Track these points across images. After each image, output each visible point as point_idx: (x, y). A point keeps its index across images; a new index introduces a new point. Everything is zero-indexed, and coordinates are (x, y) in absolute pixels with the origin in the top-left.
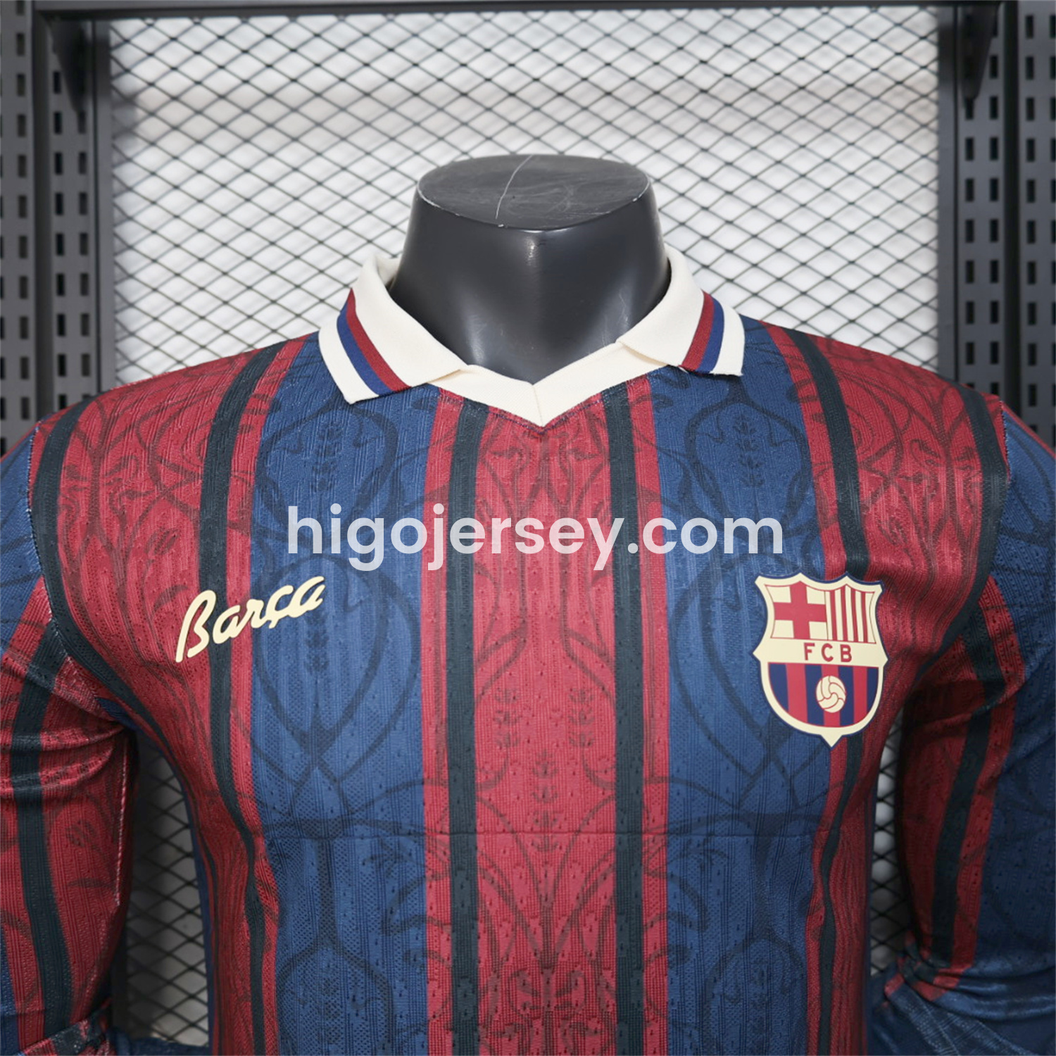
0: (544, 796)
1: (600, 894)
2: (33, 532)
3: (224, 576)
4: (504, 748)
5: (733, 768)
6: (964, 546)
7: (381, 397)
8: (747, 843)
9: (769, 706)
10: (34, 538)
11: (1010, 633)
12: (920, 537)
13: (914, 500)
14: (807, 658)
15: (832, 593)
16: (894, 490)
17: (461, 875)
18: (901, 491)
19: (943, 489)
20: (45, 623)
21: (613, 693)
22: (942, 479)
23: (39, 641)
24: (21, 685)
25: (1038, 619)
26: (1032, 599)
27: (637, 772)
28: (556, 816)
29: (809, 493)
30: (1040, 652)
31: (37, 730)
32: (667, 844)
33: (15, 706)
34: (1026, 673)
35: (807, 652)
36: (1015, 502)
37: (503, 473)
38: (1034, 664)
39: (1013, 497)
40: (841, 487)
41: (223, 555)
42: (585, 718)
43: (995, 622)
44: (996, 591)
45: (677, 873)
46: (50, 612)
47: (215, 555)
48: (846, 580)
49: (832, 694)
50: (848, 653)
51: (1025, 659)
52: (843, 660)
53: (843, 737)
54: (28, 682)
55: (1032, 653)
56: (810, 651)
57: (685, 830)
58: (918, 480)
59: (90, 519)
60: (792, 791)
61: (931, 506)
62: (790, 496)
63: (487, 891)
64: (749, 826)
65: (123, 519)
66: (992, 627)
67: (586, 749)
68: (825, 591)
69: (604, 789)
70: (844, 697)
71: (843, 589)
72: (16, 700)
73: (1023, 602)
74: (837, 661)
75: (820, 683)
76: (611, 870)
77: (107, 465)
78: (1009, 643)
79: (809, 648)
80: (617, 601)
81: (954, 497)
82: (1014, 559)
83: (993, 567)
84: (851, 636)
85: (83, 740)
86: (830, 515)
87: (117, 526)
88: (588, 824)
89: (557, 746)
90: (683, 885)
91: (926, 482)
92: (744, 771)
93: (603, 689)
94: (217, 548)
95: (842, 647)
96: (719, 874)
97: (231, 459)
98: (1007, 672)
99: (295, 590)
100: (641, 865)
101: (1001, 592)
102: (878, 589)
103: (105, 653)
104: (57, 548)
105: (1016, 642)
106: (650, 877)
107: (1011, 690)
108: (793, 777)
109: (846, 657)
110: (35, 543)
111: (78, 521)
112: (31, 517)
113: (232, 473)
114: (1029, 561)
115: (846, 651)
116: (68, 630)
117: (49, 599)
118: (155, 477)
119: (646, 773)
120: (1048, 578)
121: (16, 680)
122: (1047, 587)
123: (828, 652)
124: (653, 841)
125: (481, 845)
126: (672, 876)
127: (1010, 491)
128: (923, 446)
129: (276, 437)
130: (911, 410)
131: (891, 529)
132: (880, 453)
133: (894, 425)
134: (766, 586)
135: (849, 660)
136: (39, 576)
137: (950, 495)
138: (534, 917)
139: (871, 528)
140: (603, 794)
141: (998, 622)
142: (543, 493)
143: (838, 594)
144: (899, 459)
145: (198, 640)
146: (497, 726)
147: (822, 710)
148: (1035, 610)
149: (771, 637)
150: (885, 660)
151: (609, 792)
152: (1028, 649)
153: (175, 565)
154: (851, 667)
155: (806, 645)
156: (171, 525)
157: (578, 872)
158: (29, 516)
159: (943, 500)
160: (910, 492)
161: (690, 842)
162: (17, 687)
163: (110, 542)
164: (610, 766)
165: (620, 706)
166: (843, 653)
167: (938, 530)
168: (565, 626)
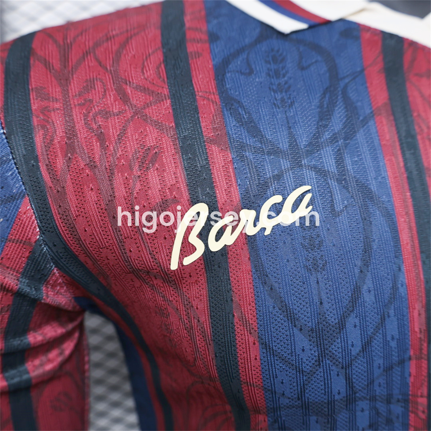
2: (11, 153)
3: (212, 188)
7: (310, 27)
10: (13, 159)
20: (33, 240)
23: (28, 257)
24: (12, 298)
31: (25, 331)
33: (7, 316)
41: (207, 169)
46: (38, 230)
47: (200, 169)
54: (19, 295)
59: (69, 139)
65: (102, 138)
72: (7, 311)
77: (75, 87)
85: (60, 331)
87: (97, 146)
94: (200, 163)
97: (191, 81)
99: (284, 199)
103: (90, 262)
104: (38, 168)
110: (15, 164)
111: (56, 141)
112: (6, 138)
113: (197, 93)
116: (55, 245)
117: (36, 217)
118: (124, 98)
121: (6, 294)
129: (226, 62)
136: (24, 196)
145: (193, 249)
153: (162, 180)
156: (150, 142)
158: (4, 137)
162: (8, 300)
163: (92, 160)
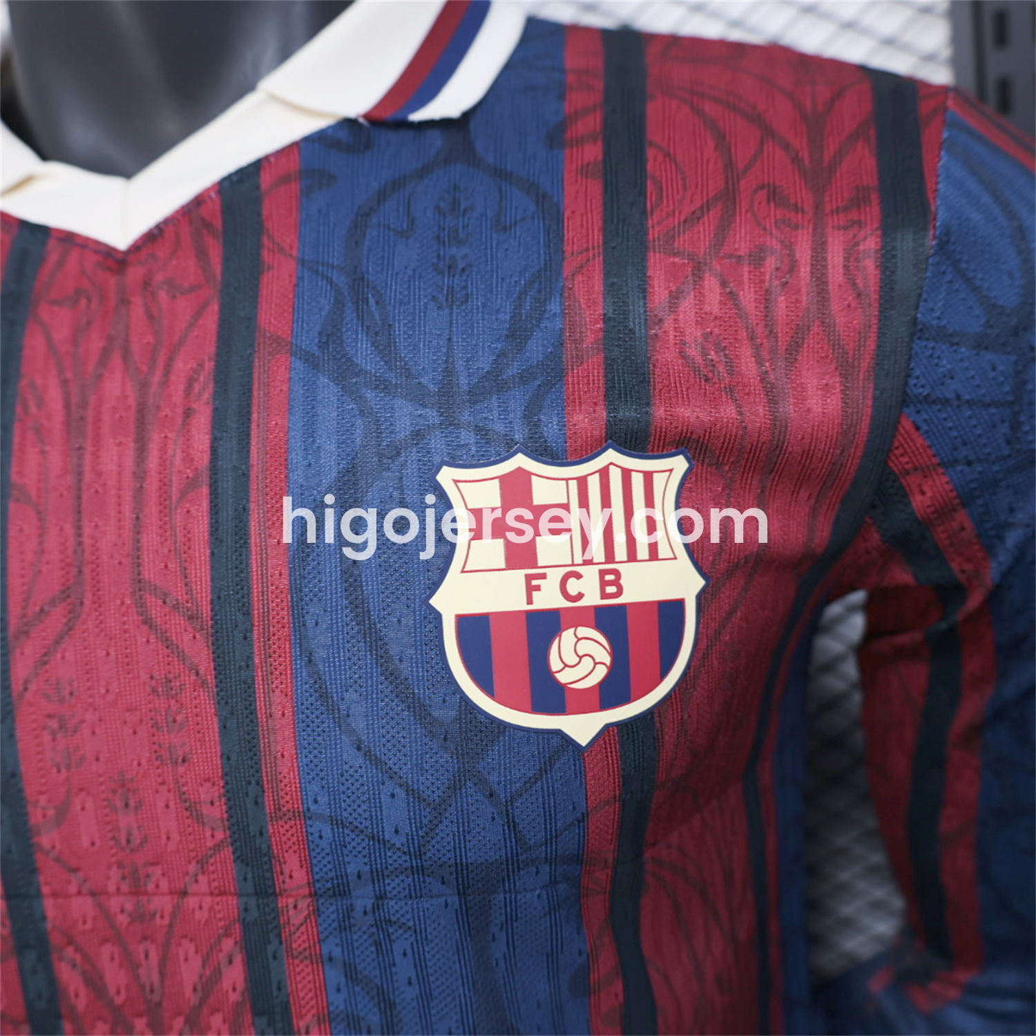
0: (128, 841)
1: (226, 984)
4: (63, 771)
5: (401, 793)
6: (846, 369)
8: (447, 905)
9: (458, 690)
11: (955, 510)
12: (760, 363)
13: (748, 299)
14: (530, 602)
15: (582, 482)
16: (711, 283)
17: (31, 956)
18: (724, 284)
19: (805, 271)
21: (211, 679)
22: (803, 253)
25: (1003, 483)
26: (988, 450)
27: (256, 803)
28: (151, 869)
29: (554, 307)
30: (1013, 538)
32: (317, 912)
34: (993, 572)
35: (531, 589)
36: (949, 277)
37: (61, 333)
38: (1005, 556)
39: (943, 268)
40: (613, 290)
42: (175, 721)
43: (923, 493)
44: (919, 441)
45: (337, 952)
48: (611, 456)
49: (581, 658)
50: (616, 582)
51: (990, 551)
52: (604, 595)
53: (607, 727)
55: (1001, 538)
56: (538, 588)
57: (341, 890)
58: (757, 259)
60: (511, 824)
61: (781, 306)
62: (515, 316)
63: (69, 977)
64: (443, 883)
66: (920, 503)
67: (181, 769)
68: (567, 480)
69: (213, 829)
70: (607, 659)
71: (604, 473)
73: (972, 457)
74: (593, 598)
75: (556, 641)
76: (238, 948)
78: (955, 525)
79: (534, 582)
80: (214, 528)
81: (826, 283)
82: (948, 381)
83: (906, 400)
84: (621, 552)
86: (589, 340)
88: (196, 881)
89: (139, 764)
90: (351, 973)
91: (771, 263)
92: (420, 799)
93: (197, 674)
95: (603, 573)
96: (405, 954)
98: (963, 572)
100: (281, 943)
101: (928, 442)
102: (679, 464)
105: (968, 524)
106: (297, 962)
107: (974, 600)
108: (511, 800)
109: (611, 589)
114: (977, 382)
115: (610, 580)
119: (268, 806)
120: (1016, 408)
122: (1015, 425)
123: (573, 586)
124: (295, 907)
125: (50, 913)
126: (330, 959)
127: (937, 259)
128: (774, 195)
130: (767, 132)
131: (705, 354)
132: (694, 219)
133: (729, 165)
134: (456, 482)
135: (619, 593)
137: (818, 279)
138: (140, 1015)
139: (666, 356)
140: (213, 836)
141: (929, 494)
142: (116, 361)
143: (594, 484)
144: (724, 227)
146: (50, 738)
147: (562, 688)
148: (996, 468)
149: (463, 572)
150: (699, 583)
151: (220, 835)
152: (993, 533)
154: (623, 607)
155: (529, 578)
157: (192, 951)
159: (804, 291)
160: (742, 283)
161: (351, 908)
164: (217, 794)
165: (223, 699)
166: (604, 584)
167: (794, 348)
168: (139, 574)
